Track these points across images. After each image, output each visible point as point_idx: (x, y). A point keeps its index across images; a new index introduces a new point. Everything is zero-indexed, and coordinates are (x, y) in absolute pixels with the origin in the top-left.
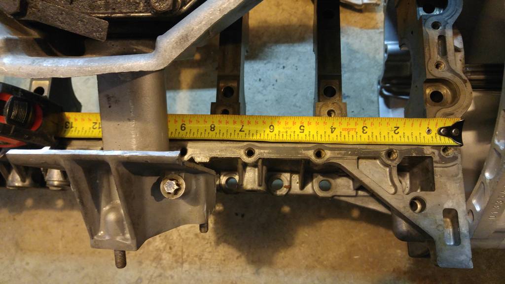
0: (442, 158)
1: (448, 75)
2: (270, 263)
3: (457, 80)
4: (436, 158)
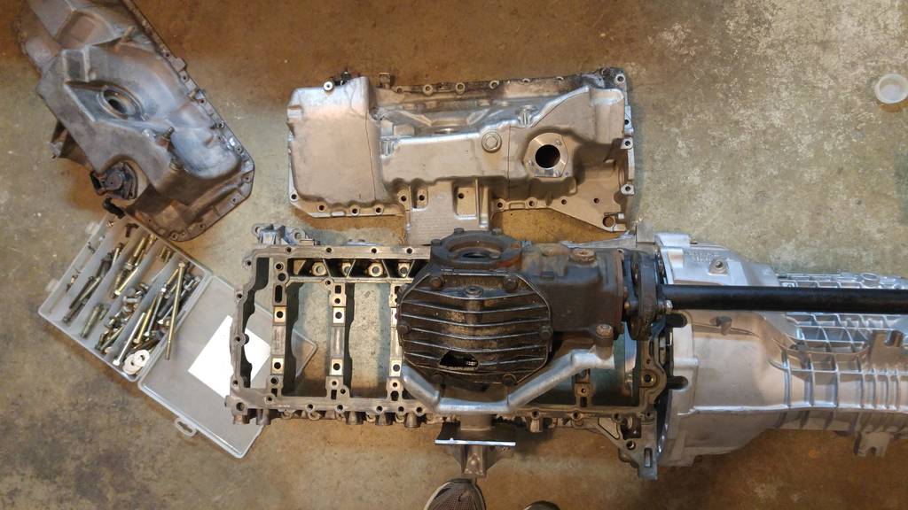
0: (646, 419)
1: (654, 368)
3: (658, 371)
4: (643, 419)
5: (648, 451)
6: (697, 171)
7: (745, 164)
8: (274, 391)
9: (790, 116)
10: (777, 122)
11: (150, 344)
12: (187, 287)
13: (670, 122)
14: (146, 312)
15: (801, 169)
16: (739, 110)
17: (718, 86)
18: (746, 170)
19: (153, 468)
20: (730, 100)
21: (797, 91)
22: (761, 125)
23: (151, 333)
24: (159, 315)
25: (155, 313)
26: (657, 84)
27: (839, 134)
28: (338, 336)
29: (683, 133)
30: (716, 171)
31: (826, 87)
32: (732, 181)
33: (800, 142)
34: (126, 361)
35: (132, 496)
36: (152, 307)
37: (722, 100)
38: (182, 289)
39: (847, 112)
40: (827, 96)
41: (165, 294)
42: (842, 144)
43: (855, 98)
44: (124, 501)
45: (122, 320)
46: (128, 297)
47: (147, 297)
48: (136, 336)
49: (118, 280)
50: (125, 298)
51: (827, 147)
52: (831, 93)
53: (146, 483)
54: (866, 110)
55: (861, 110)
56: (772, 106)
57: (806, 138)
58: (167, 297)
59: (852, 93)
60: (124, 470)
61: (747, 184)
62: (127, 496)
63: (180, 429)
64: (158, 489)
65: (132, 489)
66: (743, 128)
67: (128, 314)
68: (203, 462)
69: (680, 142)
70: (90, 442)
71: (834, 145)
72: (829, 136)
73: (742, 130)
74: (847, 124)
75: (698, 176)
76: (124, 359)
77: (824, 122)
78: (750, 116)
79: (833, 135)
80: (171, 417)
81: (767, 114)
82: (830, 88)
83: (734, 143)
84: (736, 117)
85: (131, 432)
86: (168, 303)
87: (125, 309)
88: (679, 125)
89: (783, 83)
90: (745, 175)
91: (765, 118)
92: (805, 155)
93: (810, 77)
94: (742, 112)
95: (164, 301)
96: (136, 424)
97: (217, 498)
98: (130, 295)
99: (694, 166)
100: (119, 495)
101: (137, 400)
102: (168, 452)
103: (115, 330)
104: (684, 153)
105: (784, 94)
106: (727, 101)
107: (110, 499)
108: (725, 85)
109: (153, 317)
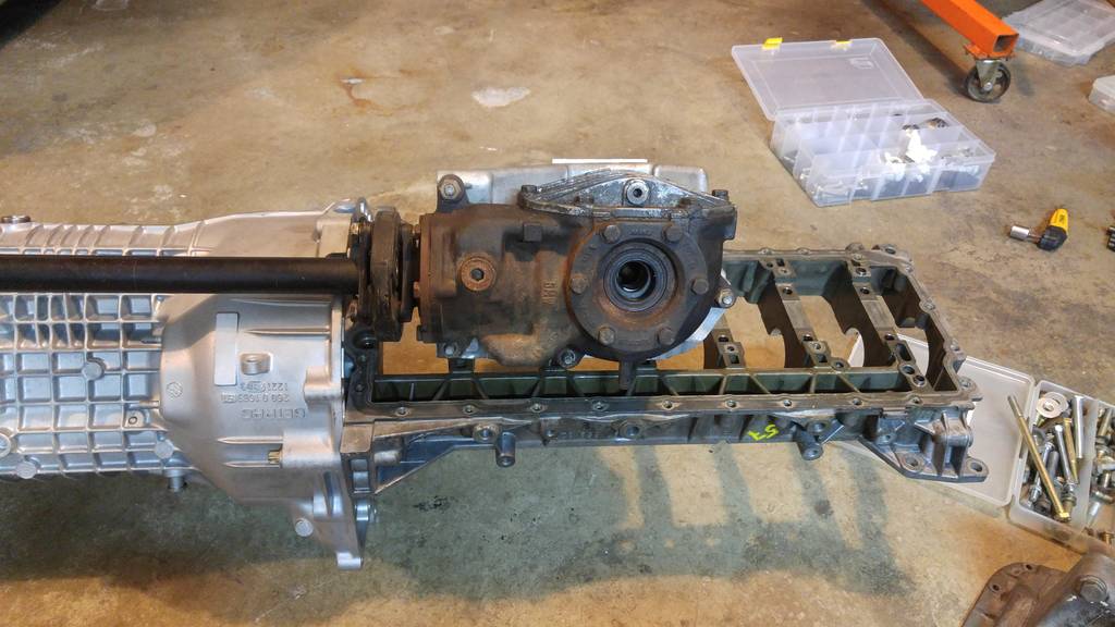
25: (1065, 458)
34: (1066, 401)
36: (1074, 464)
38: (1044, 487)
58: (1060, 477)
70: (1052, 337)
76: (1071, 402)
95: (1062, 474)
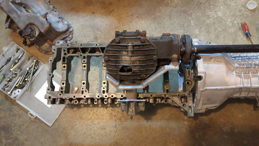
0: (189, 96)
1: (190, 79)
2: (151, 119)
3: (192, 80)
4: (188, 96)
5: (190, 107)
6: (198, 30)
7: (212, 28)
8: (62, 92)
9: (224, 13)
10: (220, 15)
11: (21, 87)
12: (36, 68)
13: (188, 15)
14: (21, 76)
15: (229, 29)
16: (208, 12)
17: (202, 5)
18: (212, 29)
19: (20, 131)
20: (206, 9)
21: (225, 6)
22: (215, 16)
23: (22, 83)
24: (26, 77)
25: (24, 76)
26: (184, 5)
27: (238, 18)
28: (84, 73)
29: (193, 19)
30: (203, 30)
31: (234, 5)
32: (208, 32)
33: (227, 21)
34: (12, 93)
35: (12, 141)
36: (23, 75)
37: (203, 9)
38: (34, 69)
39: (240, 12)
40: (234, 8)
41: (28, 70)
42: (240, 21)
43: (242, 8)
44: (8, 143)
45: (12, 79)
46: (15, 71)
47: (22, 71)
48: (17, 84)
49: (12, 66)
50: (14, 72)
51: (235, 22)
52: (235, 7)
53: (17, 136)
54: (245, 12)
55: (244, 12)
56: (218, 11)
57: (229, 20)
58: (29, 72)
59: (241, 7)
60: (9, 132)
61: (213, 33)
62: (10, 141)
63: (30, 116)
64: (21, 138)
65: (12, 138)
66: (210, 17)
67: (15, 77)
68: (38, 128)
69: (192, 22)
71: (237, 22)
72: (236, 19)
73: (210, 18)
74: (240, 16)
75: (198, 31)
76: (12, 92)
77: (234, 15)
78: (212, 14)
79: (237, 19)
80: (27, 111)
81: (217, 13)
82: (235, 5)
83: (208, 22)
84: (208, 14)
85: (13, 118)
86: (29, 73)
87: (14, 75)
88: (191, 16)
89: (221, 4)
90: (212, 31)
91: (217, 14)
92: (229, 25)
93: (229, 3)
94: (209, 13)
95: (28, 72)
96: (15, 115)
97: (42, 140)
98: (16, 70)
99: (197, 28)
100: (7, 141)
101: (16, 107)
102: (26, 125)
103: (9, 82)
104: (193, 25)
105: (222, 7)
106: (205, 10)
107: (4, 142)
108: (204, 5)
109: (24, 78)
